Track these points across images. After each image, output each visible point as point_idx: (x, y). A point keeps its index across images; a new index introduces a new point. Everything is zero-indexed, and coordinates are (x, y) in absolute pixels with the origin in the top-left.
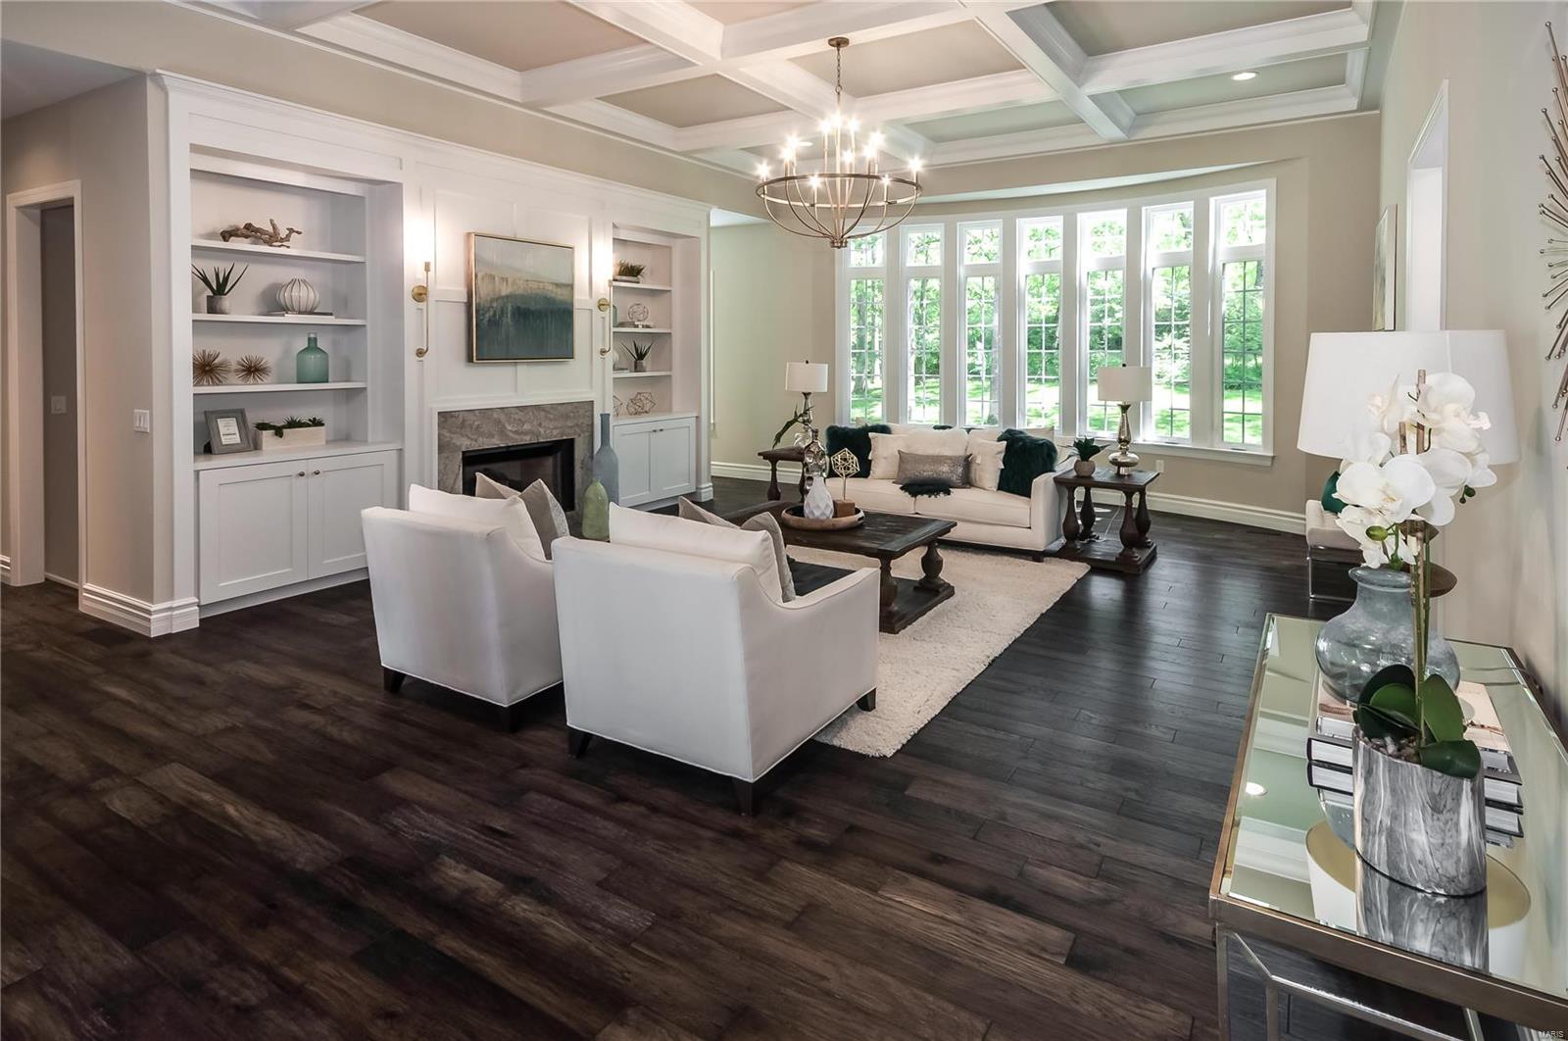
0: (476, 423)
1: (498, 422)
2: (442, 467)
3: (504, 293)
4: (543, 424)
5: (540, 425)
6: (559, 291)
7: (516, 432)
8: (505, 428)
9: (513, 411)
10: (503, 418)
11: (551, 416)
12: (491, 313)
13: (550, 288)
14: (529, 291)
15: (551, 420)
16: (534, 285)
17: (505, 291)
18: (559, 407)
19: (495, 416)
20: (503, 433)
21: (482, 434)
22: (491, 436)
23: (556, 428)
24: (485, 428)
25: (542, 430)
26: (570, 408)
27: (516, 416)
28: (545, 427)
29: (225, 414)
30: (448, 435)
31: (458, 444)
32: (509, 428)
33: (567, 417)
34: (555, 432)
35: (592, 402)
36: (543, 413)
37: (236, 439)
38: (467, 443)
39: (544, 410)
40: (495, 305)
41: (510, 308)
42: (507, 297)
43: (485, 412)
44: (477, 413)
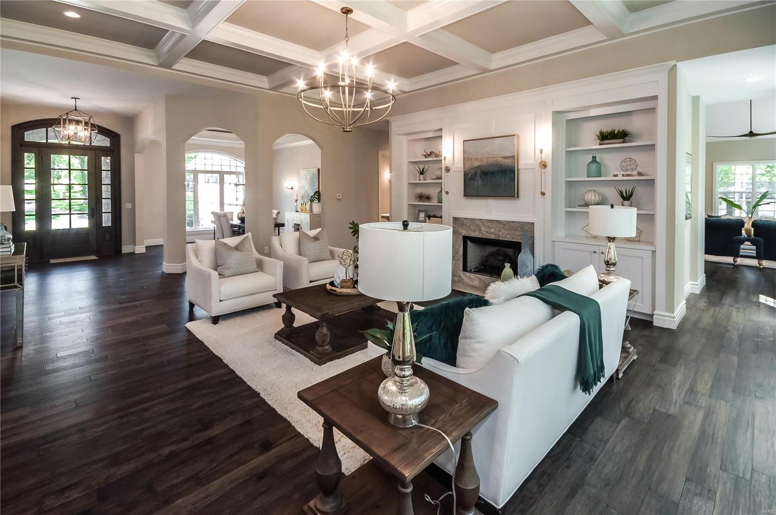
0: (468, 224)
1: (478, 225)
2: (454, 240)
3: (476, 165)
4: (501, 231)
5: (499, 231)
6: (506, 160)
7: (487, 232)
8: (481, 228)
9: (485, 221)
10: (480, 224)
11: (507, 228)
12: (470, 175)
13: (501, 160)
14: (489, 163)
15: (506, 229)
16: (491, 160)
17: (477, 164)
18: (511, 224)
19: (477, 222)
20: (480, 230)
21: (470, 230)
22: (474, 231)
23: (508, 234)
24: (472, 227)
25: (501, 234)
26: (518, 225)
27: (487, 224)
28: (502, 232)
29: (422, 211)
30: (457, 227)
31: (461, 232)
32: (483, 229)
33: (516, 230)
34: (508, 236)
35: (534, 223)
36: (501, 225)
37: (423, 219)
38: (464, 233)
39: (501, 223)
40: (472, 171)
41: (479, 173)
42: (477, 167)
43: (472, 220)
44: (468, 220)
